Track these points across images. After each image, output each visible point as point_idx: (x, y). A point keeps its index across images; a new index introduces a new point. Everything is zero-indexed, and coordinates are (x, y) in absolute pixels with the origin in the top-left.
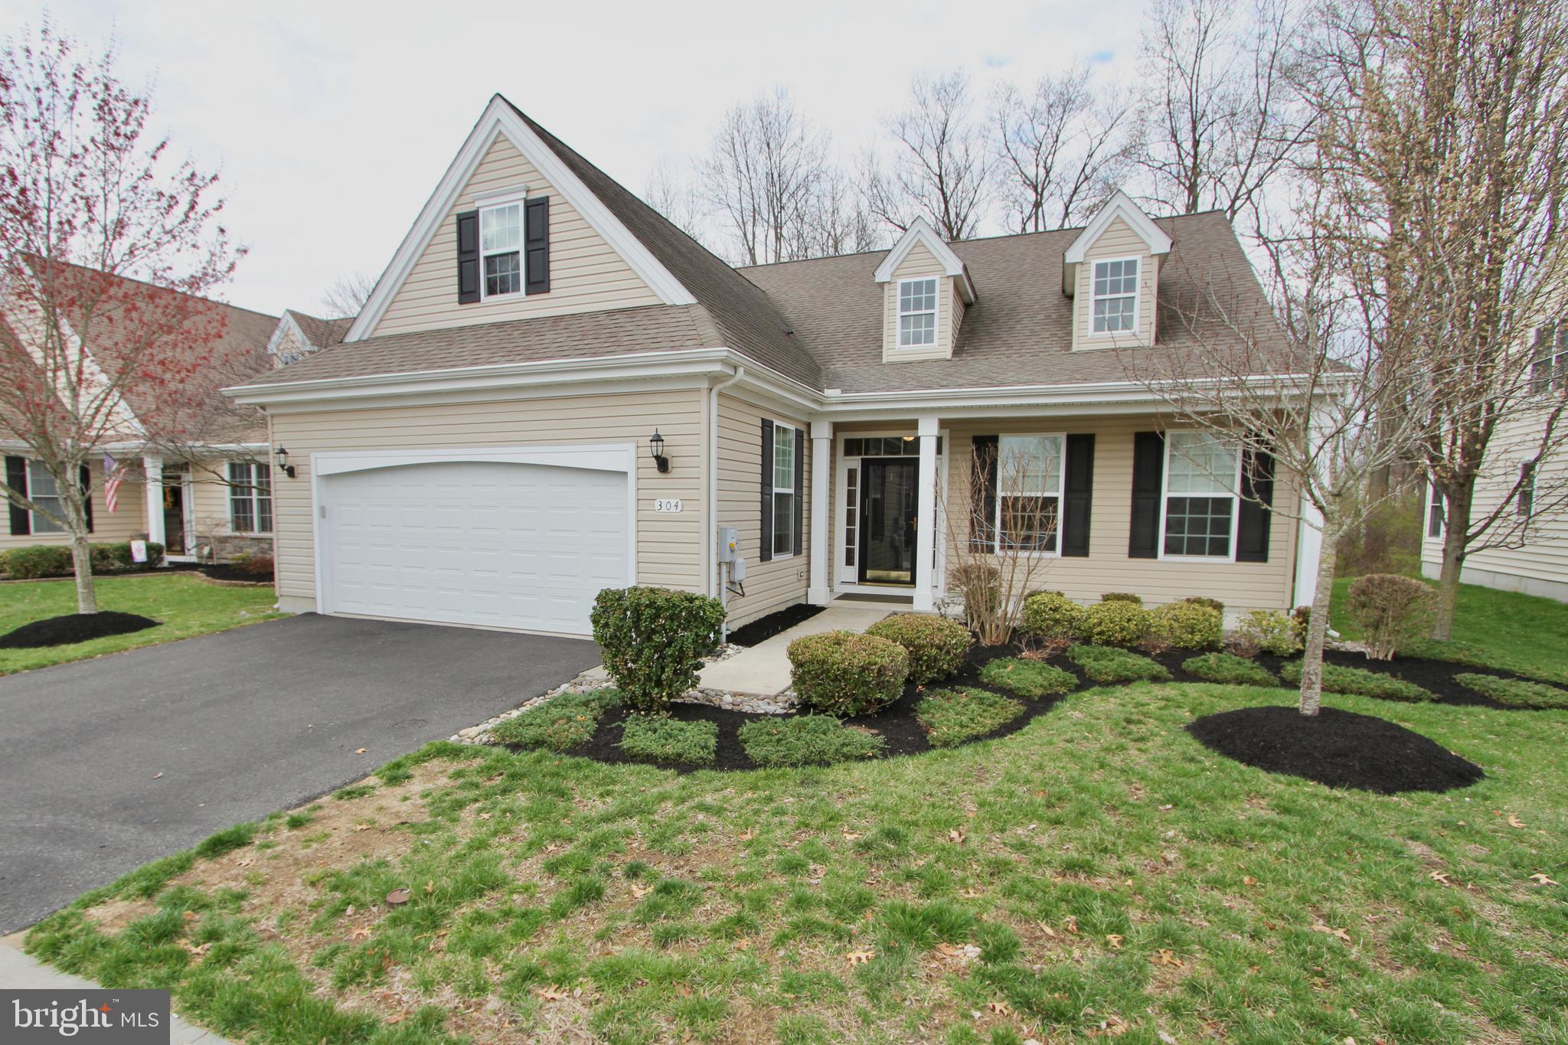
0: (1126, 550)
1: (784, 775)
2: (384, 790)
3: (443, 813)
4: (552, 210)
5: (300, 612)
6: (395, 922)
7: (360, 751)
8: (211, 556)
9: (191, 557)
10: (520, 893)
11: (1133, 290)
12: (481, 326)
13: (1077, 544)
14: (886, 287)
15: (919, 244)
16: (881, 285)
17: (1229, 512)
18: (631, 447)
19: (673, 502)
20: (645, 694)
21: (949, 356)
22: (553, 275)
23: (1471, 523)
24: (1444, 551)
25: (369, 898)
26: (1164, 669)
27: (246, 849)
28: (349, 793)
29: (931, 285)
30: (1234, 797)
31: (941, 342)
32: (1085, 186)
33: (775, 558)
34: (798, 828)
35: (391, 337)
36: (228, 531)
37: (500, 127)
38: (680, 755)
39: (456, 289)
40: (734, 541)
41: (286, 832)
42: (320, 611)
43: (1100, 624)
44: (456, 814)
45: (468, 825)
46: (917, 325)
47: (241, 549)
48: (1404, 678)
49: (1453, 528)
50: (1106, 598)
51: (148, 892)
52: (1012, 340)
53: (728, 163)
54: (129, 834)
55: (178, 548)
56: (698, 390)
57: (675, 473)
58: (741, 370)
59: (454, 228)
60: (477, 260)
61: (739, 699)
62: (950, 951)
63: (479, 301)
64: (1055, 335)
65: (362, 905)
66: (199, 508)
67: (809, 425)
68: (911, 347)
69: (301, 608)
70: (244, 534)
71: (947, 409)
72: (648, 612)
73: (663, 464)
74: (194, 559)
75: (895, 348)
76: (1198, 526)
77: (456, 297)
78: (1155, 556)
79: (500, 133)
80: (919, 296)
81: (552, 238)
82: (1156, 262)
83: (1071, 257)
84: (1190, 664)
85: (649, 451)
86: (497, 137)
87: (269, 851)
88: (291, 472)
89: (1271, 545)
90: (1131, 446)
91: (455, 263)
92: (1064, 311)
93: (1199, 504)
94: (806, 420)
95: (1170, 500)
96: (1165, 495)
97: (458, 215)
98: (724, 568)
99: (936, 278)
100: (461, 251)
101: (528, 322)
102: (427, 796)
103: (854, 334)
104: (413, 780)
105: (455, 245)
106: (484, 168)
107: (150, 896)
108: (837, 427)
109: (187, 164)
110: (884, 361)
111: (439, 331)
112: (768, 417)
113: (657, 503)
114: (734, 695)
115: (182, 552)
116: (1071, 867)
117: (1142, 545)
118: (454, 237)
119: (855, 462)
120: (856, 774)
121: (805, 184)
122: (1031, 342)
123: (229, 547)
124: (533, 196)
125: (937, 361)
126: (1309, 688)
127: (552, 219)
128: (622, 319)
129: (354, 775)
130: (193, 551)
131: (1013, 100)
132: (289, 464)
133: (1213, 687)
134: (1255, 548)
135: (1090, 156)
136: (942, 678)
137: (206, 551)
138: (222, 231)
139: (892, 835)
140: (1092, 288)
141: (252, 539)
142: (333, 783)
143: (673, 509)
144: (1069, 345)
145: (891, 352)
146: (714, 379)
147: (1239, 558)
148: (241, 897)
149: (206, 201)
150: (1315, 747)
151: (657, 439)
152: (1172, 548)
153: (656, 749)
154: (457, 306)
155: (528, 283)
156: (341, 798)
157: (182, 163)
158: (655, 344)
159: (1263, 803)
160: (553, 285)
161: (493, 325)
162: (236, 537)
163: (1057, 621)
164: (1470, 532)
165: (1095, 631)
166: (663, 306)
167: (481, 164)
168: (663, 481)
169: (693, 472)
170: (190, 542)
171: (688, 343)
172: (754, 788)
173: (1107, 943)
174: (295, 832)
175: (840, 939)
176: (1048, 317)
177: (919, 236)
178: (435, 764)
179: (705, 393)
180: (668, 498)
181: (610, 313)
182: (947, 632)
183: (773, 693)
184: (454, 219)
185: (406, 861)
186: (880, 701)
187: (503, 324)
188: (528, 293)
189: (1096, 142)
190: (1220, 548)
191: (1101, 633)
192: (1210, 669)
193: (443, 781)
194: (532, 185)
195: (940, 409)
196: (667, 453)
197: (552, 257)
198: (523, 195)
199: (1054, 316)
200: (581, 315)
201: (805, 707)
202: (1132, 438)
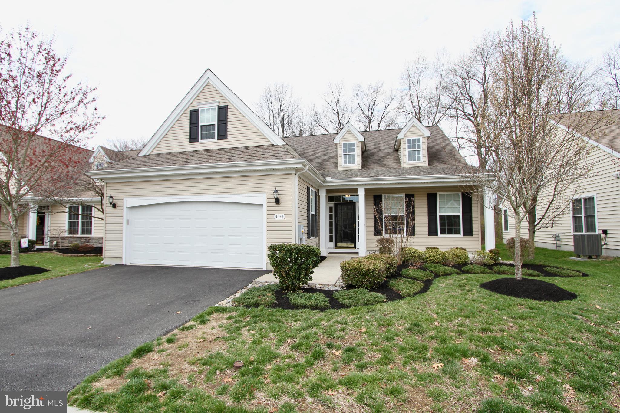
0: (427, 233)
1: (361, 309)
2: (200, 326)
3: (233, 332)
4: (229, 110)
5: (114, 264)
6: (243, 374)
7: (179, 312)
8: (57, 245)
9: (47, 246)
10: (288, 358)
11: (420, 148)
12: (199, 151)
13: (412, 232)
14: (338, 144)
15: (349, 131)
16: (337, 144)
17: (459, 219)
18: (265, 195)
19: (282, 215)
20: (293, 284)
21: (361, 168)
22: (228, 133)
23: (536, 220)
24: (529, 230)
25: (224, 367)
26: (457, 270)
27: (153, 353)
28: (186, 328)
29: (353, 144)
30: (514, 306)
31: (358, 163)
32: (384, 119)
33: (312, 238)
34: (379, 326)
35: (159, 154)
36: (66, 234)
37: (209, 80)
38: (317, 305)
39: (188, 137)
40: (303, 230)
41: (167, 346)
42: (124, 263)
43: (429, 257)
44: (239, 332)
45: (246, 335)
46: (349, 158)
47: (71, 242)
48: (532, 269)
49: (531, 222)
50: (427, 249)
51: (119, 373)
52: (381, 164)
53: (265, 104)
54: (91, 352)
55: (41, 242)
56: (291, 174)
57: (282, 204)
58: (307, 167)
59: (189, 115)
60: (197, 127)
61: (322, 286)
62: (467, 361)
63: (198, 141)
64: (395, 162)
65: (222, 370)
66: (52, 225)
67: (318, 190)
68: (347, 165)
69: (114, 262)
70: (74, 236)
71: (368, 185)
72: (295, 251)
73: (278, 201)
74: (48, 247)
75: (342, 165)
76: (450, 224)
77: (188, 140)
78: (437, 235)
79: (209, 82)
80: (349, 148)
81: (229, 120)
82: (426, 139)
83: (399, 137)
84: (464, 268)
85: (272, 196)
86: (207, 84)
87: (164, 353)
88: (114, 206)
89: (474, 230)
90: (426, 198)
91: (188, 127)
92: (396, 155)
93: (449, 217)
94: (317, 188)
95: (440, 216)
96: (439, 214)
97: (190, 110)
98: (300, 240)
99: (355, 142)
100: (191, 123)
101: (219, 150)
102: (222, 326)
103: (325, 161)
104: (211, 322)
105: (188, 121)
106: (201, 94)
107: (120, 375)
108: (328, 191)
109: (80, 84)
110: (338, 170)
111: (180, 152)
112: (309, 186)
113: (275, 216)
114: (319, 284)
115: (43, 244)
116: (483, 330)
117: (432, 232)
118: (188, 118)
119: (332, 204)
120: (385, 307)
121: (292, 113)
122: (387, 164)
123: (67, 241)
124: (221, 105)
125: (357, 170)
126: (518, 270)
127: (229, 113)
128: (258, 149)
129: (182, 322)
130: (48, 244)
131: (360, 91)
132: (114, 202)
133: (477, 275)
134: (468, 232)
135: (385, 109)
136: (390, 275)
137: (55, 243)
138: (96, 109)
139: (416, 325)
140: (407, 147)
141: (78, 238)
142: (175, 325)
143: (281, 218)
144: (400, 165)
145: (340, 167)
146: (297, 170)
147: (464, 235)
148: (165, 371)
149: (90, 97)
150: (528, 289)
151: (276, 192)
152: (442, 232)
153: (306, 303)
154: (188, 143)
155: (219, 135)
156: (183, 330)
157: (78, 83)
158: (275, 157)
159: (523, 307)
160: (229, 136)
161: (204, 150)
162: (71, 237)
163: (415, 257)
164: (535, 224)
165: (428, 260)
166: (273, 145)
167: (200, 93)
168: (278, 207)
169: (290, 204)
170: (47, 240)
171: (288, 157)
172: (352, 314)
173: (516, 352)
174: (171, 345)
175: (426, 361)
176: (391, 156)
177: (349, 128)
178: (216, 315)
179: (294, 175)
180: (279, 213)
181: (252, 147)
182: (391, 258)
183: (334, 283)
184: (189, 112)
185: (229, 352)
186: (379, 282)
187: (208, 150)
188: (218, 139)
189: (387, 105)
190: (457, 232)
191: (430, 260)
192: (472, 269)
193: (225, 321)
194: (221, 101)
195: (365, 185)
196: (279, 197)
197: (228, 127)
198: (218, 104)
199: (393, 156)
200: (240, 148)
201: (349, 287)
202: (426, 195)
